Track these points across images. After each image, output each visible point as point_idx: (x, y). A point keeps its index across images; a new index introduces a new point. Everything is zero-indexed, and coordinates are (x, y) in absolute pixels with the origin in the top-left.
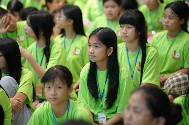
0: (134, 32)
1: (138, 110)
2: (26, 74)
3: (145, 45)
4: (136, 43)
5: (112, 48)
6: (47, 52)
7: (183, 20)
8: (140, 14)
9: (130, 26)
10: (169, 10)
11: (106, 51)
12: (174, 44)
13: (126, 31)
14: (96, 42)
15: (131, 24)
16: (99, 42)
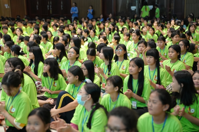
0: (153, 60)
1: (155, 102)
2: (97, 78)
3: (159, 67)
4: (154, 65)
5: (141, 68)
6: (109, 67)
7: (179, 53)
8: (157, 51)
9: (151, 57)
10: (171, 49)
11: (138, 69)
12: (174, 66)
13: (149, 59)
14: (133, 64)
15: (152, 56)
16: (135, 64)
